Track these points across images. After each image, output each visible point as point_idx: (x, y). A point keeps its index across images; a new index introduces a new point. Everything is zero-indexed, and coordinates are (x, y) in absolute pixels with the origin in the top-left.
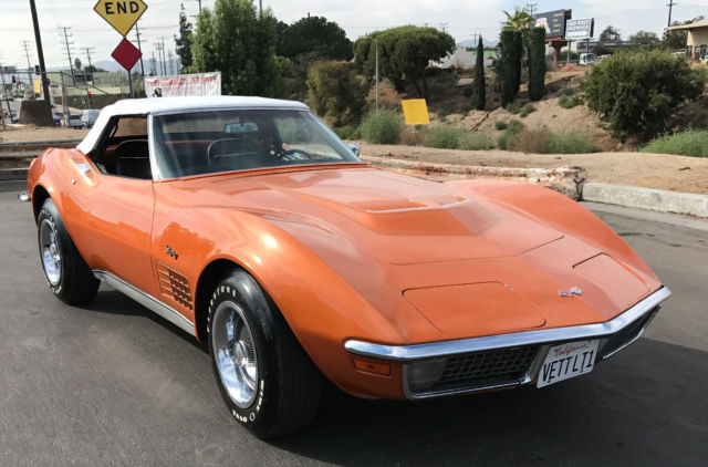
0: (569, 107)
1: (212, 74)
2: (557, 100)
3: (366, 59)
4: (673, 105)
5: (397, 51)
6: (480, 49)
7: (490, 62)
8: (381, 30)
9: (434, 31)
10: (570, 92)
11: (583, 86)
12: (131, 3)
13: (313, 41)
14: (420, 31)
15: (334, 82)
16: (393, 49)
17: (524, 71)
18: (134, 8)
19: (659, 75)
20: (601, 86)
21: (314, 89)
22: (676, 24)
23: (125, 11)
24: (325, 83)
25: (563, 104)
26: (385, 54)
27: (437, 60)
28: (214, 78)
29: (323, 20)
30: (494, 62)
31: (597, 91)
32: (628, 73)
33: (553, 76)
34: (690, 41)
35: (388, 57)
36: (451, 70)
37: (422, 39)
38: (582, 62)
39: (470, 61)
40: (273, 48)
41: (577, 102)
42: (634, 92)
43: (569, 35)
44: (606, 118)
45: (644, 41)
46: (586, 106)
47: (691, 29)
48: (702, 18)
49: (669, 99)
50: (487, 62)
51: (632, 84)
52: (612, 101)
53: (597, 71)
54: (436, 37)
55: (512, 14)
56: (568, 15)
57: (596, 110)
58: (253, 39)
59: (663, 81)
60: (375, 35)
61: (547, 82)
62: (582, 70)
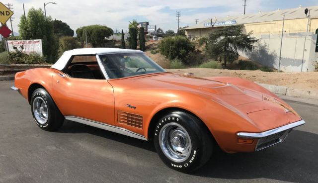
0: (154, 54)
1: (38, 40)
2: (150, 51)
3: (81, 36)
4: (187, 53)
5: (93, 34)
6: (123, 34)
7: (126, 38)
8: (86, 26)
9: (106, 27)
10: (154, 49)
11: (159, 47)
12: (6, 12)
13: (58, 29)
14: (101, 27)
15: (70, 44)
16: (91, 33)
17: (138, 41)
18: (8, 13)
19: (182, 44)
20: (164, 47)
21: (62, 46)
22: (181, 28)
23: (4, 14)
24: (66, 45)
25: (152, 52)
26: (88, 35)
27: (108, 37)
28: (39, 41)
29: (61, 22)
30: (128, 38)
31: (163, 49)
32: (172, 43)
33: (148, 44)
34: (186, 34)
35: (90, 36)
36: (112, 41)
37: (102, 30)
38: (154, 39)
39: (119, 38)
40: (53, 31)
41: (157, 52)
42: (175, 49)
43: (149, 30)
44: (167, 57)
45: (171, 33)
46: (160, 54)
47: (186, 30)
48: (188, 27)
49: (185, 51)
50: (125, 38)
51: (174, 47)
52: (168, 52)
53: (163, 42)
54: (107, 29)
55: (132, 22)
56: (147, 24)
57: (164, 55)
58: (45, 28)
59: (183, 46)
60: (84, 28)
61: (146, 45)
62: (156, 42)
